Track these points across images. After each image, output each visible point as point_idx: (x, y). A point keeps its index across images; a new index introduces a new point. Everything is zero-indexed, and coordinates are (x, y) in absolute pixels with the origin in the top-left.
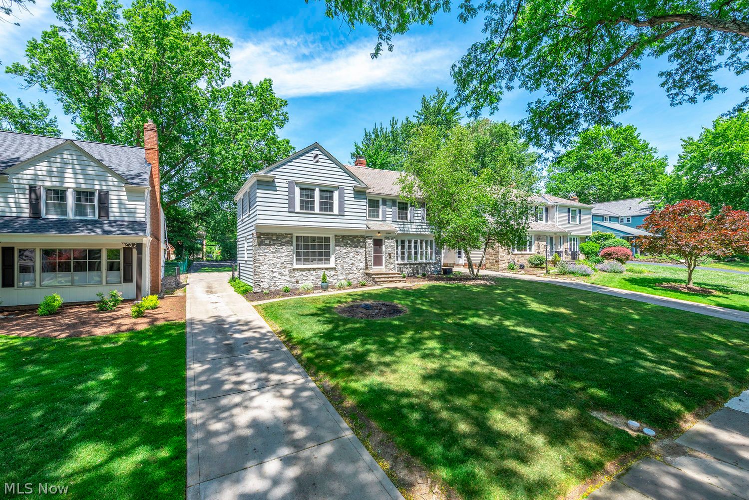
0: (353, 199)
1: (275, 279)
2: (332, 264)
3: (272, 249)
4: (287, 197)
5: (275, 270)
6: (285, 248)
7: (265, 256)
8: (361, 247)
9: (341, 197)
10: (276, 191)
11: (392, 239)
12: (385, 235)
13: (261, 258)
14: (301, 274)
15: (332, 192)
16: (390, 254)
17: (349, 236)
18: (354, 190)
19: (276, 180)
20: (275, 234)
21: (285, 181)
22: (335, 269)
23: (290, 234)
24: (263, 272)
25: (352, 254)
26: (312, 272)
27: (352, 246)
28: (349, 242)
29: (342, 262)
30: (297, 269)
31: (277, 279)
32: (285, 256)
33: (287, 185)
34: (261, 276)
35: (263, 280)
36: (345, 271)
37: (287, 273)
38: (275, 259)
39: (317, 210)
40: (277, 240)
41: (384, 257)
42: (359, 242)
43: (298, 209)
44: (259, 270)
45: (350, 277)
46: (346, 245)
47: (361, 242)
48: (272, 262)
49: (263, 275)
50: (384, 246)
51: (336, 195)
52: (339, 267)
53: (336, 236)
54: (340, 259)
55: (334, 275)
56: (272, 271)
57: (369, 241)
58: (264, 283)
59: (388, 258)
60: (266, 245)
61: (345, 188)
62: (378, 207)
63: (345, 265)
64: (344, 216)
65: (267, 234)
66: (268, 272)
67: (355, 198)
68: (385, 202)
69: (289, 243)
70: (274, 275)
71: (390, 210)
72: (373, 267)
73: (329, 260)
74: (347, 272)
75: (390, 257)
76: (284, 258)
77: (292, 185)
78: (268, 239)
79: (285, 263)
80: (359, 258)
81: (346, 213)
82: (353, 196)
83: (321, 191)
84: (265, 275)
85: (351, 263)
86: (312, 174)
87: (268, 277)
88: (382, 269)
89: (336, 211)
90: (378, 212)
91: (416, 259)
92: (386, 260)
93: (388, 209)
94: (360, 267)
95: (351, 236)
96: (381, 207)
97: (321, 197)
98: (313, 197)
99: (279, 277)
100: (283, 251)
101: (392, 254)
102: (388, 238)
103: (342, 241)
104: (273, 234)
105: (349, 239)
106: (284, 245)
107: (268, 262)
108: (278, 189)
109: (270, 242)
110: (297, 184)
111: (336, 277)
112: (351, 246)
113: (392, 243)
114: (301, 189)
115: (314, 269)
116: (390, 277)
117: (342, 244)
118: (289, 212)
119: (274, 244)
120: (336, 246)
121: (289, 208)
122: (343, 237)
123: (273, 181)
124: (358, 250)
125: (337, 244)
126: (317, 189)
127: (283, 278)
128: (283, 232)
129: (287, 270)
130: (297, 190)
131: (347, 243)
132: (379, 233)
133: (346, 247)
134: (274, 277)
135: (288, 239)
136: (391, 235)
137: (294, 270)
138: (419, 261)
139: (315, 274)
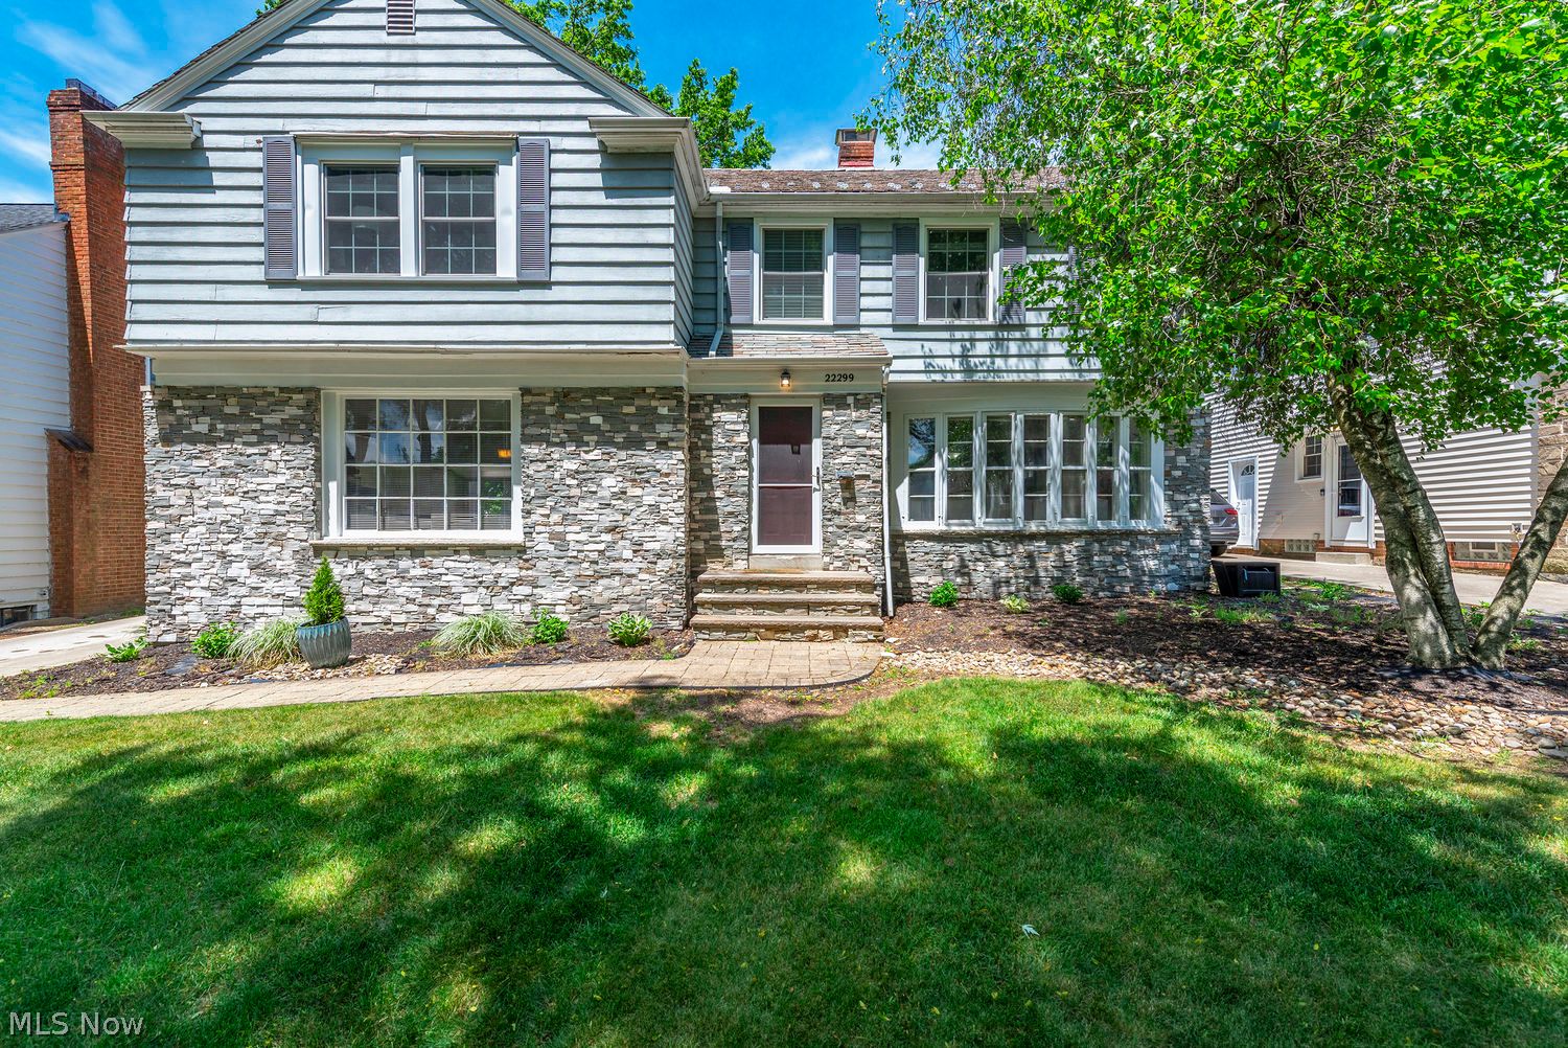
0: (599, 198)
1: (233, 590)
2: (514, 535)
3: (222, 456)
4: (257, 215)
5: (235, 549)
6: (276, 452)
7: (193, 487)
8: (663, 445)
9: (532, 189)
10: (212, 189)
11: (863, 403)
12: (820, 386)
13: (177, 499)
14: (350, 570)
15: (489, 172)
16: (848, 483)
17: (593, 392)
18: (603, 150)
19: (208, 141)
20: (236, 391)
21: (251, 141)
22: (519, 550)
23: (301, 390)
24: (182, 558)
25: (609, 481)
26: (404, 564)
27: (610, 442)
28: (596, 420)
29: (555, 517)
30: (336, 550)
31: (244, 591)
32: (280, 486)
33: (257, 159)
34: (176, 573)
35: (186, 593)
36: (574, 561)
37: (287, 562)
38: (234, 500)
39: (409, 269)
40: (244, 416)
41: (817, 498)
42: (649, 418)
43: (312, 265)
44: (167, 549)
45: (600, 591)
46: (577, 437)
47: (662, 419)
48: (219, 514)
49: (184, 570)
50: (817, 444)
51: (507, 180)
52: (542, 544)
53: (526, 391)
54: (550, 503)
55: (520, 581)
56: (222, 555)
57: (727, 416)
58: (186, 608)
59: (837, 503)
60: (193, 439)
61: (555, 142)
62: (819, 265)
63: (574, 535)
64: (546, 285)
65: (200, 393)
66: (207, 559)
67: (609, 190)
68: (850, 235)
69: (304, 428)
70: (233, 571)
71: (884, 271)
72: (757, 549)
73: (506, 509)
74: (587, 569)
75: (850, 500)
76: (272, 497)
77: (280, 155)
78: (204, 411)
79: (280, 520)
80: (649, 500)
81: (559, 274)
82: (596, 180)
83: (429, 171)
84: (195, 569)
85: (609, 518)
86: (381, 91)
87: (204, 582)
88: (808, 558)
89: (507, 268)
90: (817, 286)
92: (830, 513)
93: (866, 271)
94: (657, 546)
95: (604, 391)
96: (830, 260)
97: (432, 205)
98: (390, 204)
99: (253, 581)
100: (268, 465)
101: (859, 485)
102: (838, 402)
103: (559, 417)
104: (224, 393)
105: (597, 409)
106: (273, 439)
107: (206, 515)
108: (218, 179)
109: (212, 428)
110: (306, 145)
111: (527, 590)
112: (605, 441)
113: (870, 428)
114: (333, 172)
115: (416, 551)
116: (796, 605)
117: (556, 430)
118: (272, 283)
119: (230, 437)
120: (527, 439)
121: (270, 262)
122: (565, 397)
123: (197, 147)
124: (644, 458)
125: (531, 431)
126: (407, 164)
127: (270, 585)
128: (271, 379)
129: (287, 553)
130: (310, 180)
131: (585, 426)
132: (786, 374)
133: (580, 443)
134: (233, 580)
135: (291, 411)
136: (860, 385)
137: (318, 550)
139: (419, 572)
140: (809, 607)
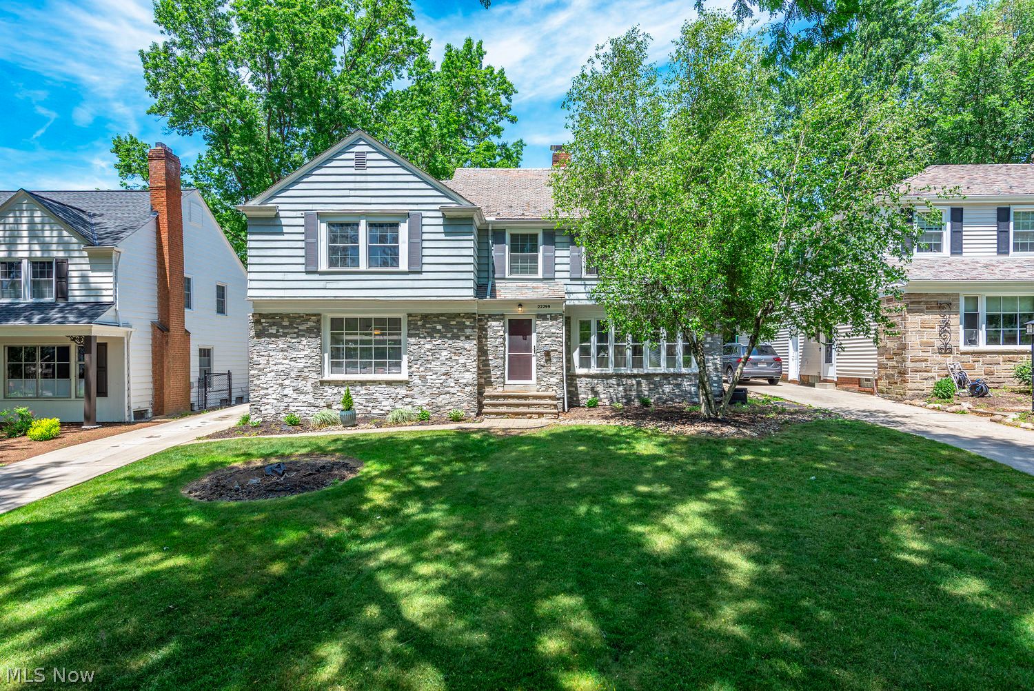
0: (442, 236)
1: (286, 400)
2: (404, 376)
3: (281, 343)
4: (302, 244)
5: (287, 382)
6: (304, 341)
7: (269, 356)
8: (468, 338)
9: (415, 234)
10: (283, 233)
11: (554, 318)
12: (536, 310)
13: (262, 361)
14: (335, 391)
15: (396, 225)
16: (547, 354)
17: (438, 315)
18: (444, 216)
19: (282, 214)
20: (288, 316)
21: (299, 214)
22: (407, 383)
23: (315, 315)
24: (265, 386)
25: (444, 353)
26: (358, 388)
27: (445, 337)
28: (439, 327)
29: (422, 369)
30: (329, 383)
31: (291, 400)
32: (306, 356)
33: (301, 221)
34: (262, 392)
35: (266, 401)
36: (429, 387)
37: (309, 388)
38: (287, 361)
39: (363, 266)
40: (290, 326)
41: (534, 359)
42: (462, 327)
43: (323, 265)
44: (258, 382)
45: (441, 400)
46: (431, 334)
47: (467, 327)
48: (281, 367)
49: (265, 391)
50: (534, 336)
51: (404, 230)
52: (416, 380)
53: (409, 315)
54: (419, 362)
55: (406, 396)
56: (282, 385)
57: (494, 324)
58: (267, 407)
59: (543, 362)
60: (270, 336)
61: (424, 214)
62: (536, 250)
63: (430, 377)
64: (420, 272)
65: (271, 316)
66: (275, 386)
67: (446, 233)
68: (551, 236)
69: (315, 331)
70: (286, 392)
71: (566, 253)
72: (507, 382)
73: (399, 365)
74: (435, 391)
75: (549, 360)
76: (303, 360)
77: (312, 219)
78: (274, 324)
79: (306, 370)
80: (462, 361)
81: (425, 268)
82: (441, 229)
83: (371, 225)
84: (270, 391)
85: (443, 370)
86: (353, 193)
87: (274, 396)
88: (530, 386)
89: (404, 265)
90: (535, 259)
91: (638, 363)
92: (540, 366)
93: (558, 253)
94: (465, 381)
95: (443, 315)
96: (541, 248)
97: (372, 238)
98: (355, 239)
99: (295, 395)
100: (301, 347)
101: (552, 354)
102: (543, 317)
103: (423, 326)
104: (282, 316)
105: (440, 322)
106: (303, 336)
107: (275, 368)
108: (285, 229)
109: (278, 331)
110: (321, 216)
111: (410, 400)
112: (443, 336)
113: (556, 329)
114: (331, 225)
115: (363, 383)
116: (524, 405)
117: (422, 332)
118: (307, 273)
119: (285, 335)
120: (410, 336)
121: (306, 264)
122: (426, 318)
123: (277, 217)
124: (459, 343)
125: (411, 332)
126: (363, 223)
127: (301, 397)
128: (302, 310)
129: (309, 384)
130: (323, 229)
131: (435, 330)
132: (520, 305)
133: (432, 337)
134: (286, 395)
135: (311, 324)
136: (552, 310)
137: (322, 383)
138: (648, 369)
139: (364, 392)
140: (529, 406)
